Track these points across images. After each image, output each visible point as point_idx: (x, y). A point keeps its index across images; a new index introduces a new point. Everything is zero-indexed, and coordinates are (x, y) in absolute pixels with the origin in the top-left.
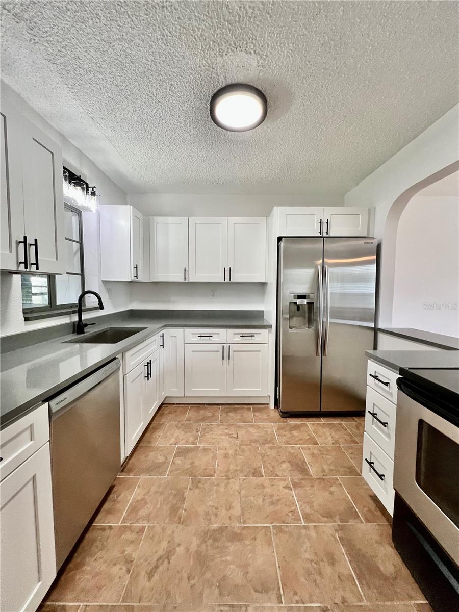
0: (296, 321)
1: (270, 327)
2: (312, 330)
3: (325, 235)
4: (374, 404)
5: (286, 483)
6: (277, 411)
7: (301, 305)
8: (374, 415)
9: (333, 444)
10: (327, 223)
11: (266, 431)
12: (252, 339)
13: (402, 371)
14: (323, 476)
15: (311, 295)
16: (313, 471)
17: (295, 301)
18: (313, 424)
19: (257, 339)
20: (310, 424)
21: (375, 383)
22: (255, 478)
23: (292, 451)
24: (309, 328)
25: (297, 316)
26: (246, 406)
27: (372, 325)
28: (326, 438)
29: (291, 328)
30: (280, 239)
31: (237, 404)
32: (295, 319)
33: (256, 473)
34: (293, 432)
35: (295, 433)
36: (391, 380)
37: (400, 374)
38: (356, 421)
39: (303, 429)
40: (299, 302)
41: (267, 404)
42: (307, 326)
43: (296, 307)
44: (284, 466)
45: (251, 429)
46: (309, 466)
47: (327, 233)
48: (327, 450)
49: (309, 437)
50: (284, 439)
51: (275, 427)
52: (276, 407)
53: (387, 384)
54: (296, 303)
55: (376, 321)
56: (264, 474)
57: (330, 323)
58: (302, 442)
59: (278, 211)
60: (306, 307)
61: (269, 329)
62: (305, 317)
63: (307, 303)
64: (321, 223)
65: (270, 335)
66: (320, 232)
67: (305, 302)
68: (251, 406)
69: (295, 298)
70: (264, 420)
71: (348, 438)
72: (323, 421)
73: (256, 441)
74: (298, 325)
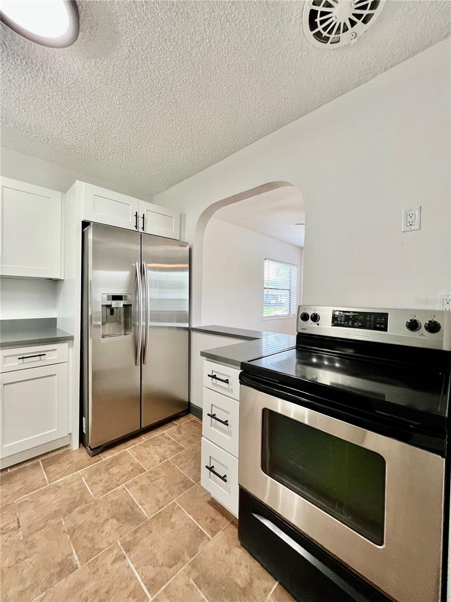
0: (109, 328)
1: (71, 338)
2: (130, 337)
3: (141, 230)
4: (212, 405)
5: (115, 552)
6: (84, 449)
7: (117, 308)
8: (213, 416)
9: (160, 461)
10: (143, 218)
11: (71, 489)
12: (41, 360)
13: (243, 366)
14: (160, 509)
15: (129, 297)
16: (146, 511)
17: (109, 303)
18: (135, 447)
19: (50, 358)
20: (129, 449)
21: (213, 383)
22: (63, 580)
23: (115, 498)
24: (125, 335)
25: (111, 322)
26: (28, 464)
27: (187, 325)
28: (152, 458)
29: (103, 337)
30: (85, 224)
31: (11, 467)
32: (107, 325)
33: (65, 568)
34: (111, 470)
35: (114, 470)
36: (230, 377)
37: (241, 369)
38: (176, 425)
39: (123, 459)
40: (114, 304)
41: (67, 446)
42: (123, 332)
43: (109, 310)
44: (107, 528)
45: (44, 499)
46: (140, 506)
47: (143, 228)
48: (156, 474)
49: (132, 467)
50: (100, 487)
51: (83, 476)
52: (82, 445)
53: (227, 381)
54: (111, 305)
55: (189, 321)
56: (78, 563)
57: (150, 326)
58: (125, 478)
59: (81, 188)
60: (122, 310)
61: (70, 342)
62: (119, 322)
63: (124, 305)
64: (136, 216)
65: (71, 350)
66: (136, 226)
67: (121, 304)
68: (40, 460)
69: (108, 300)
70: (65, 473)
71: (173, 447)
72: (144, 438)
73: (55, 514)
74: (111, 333)
